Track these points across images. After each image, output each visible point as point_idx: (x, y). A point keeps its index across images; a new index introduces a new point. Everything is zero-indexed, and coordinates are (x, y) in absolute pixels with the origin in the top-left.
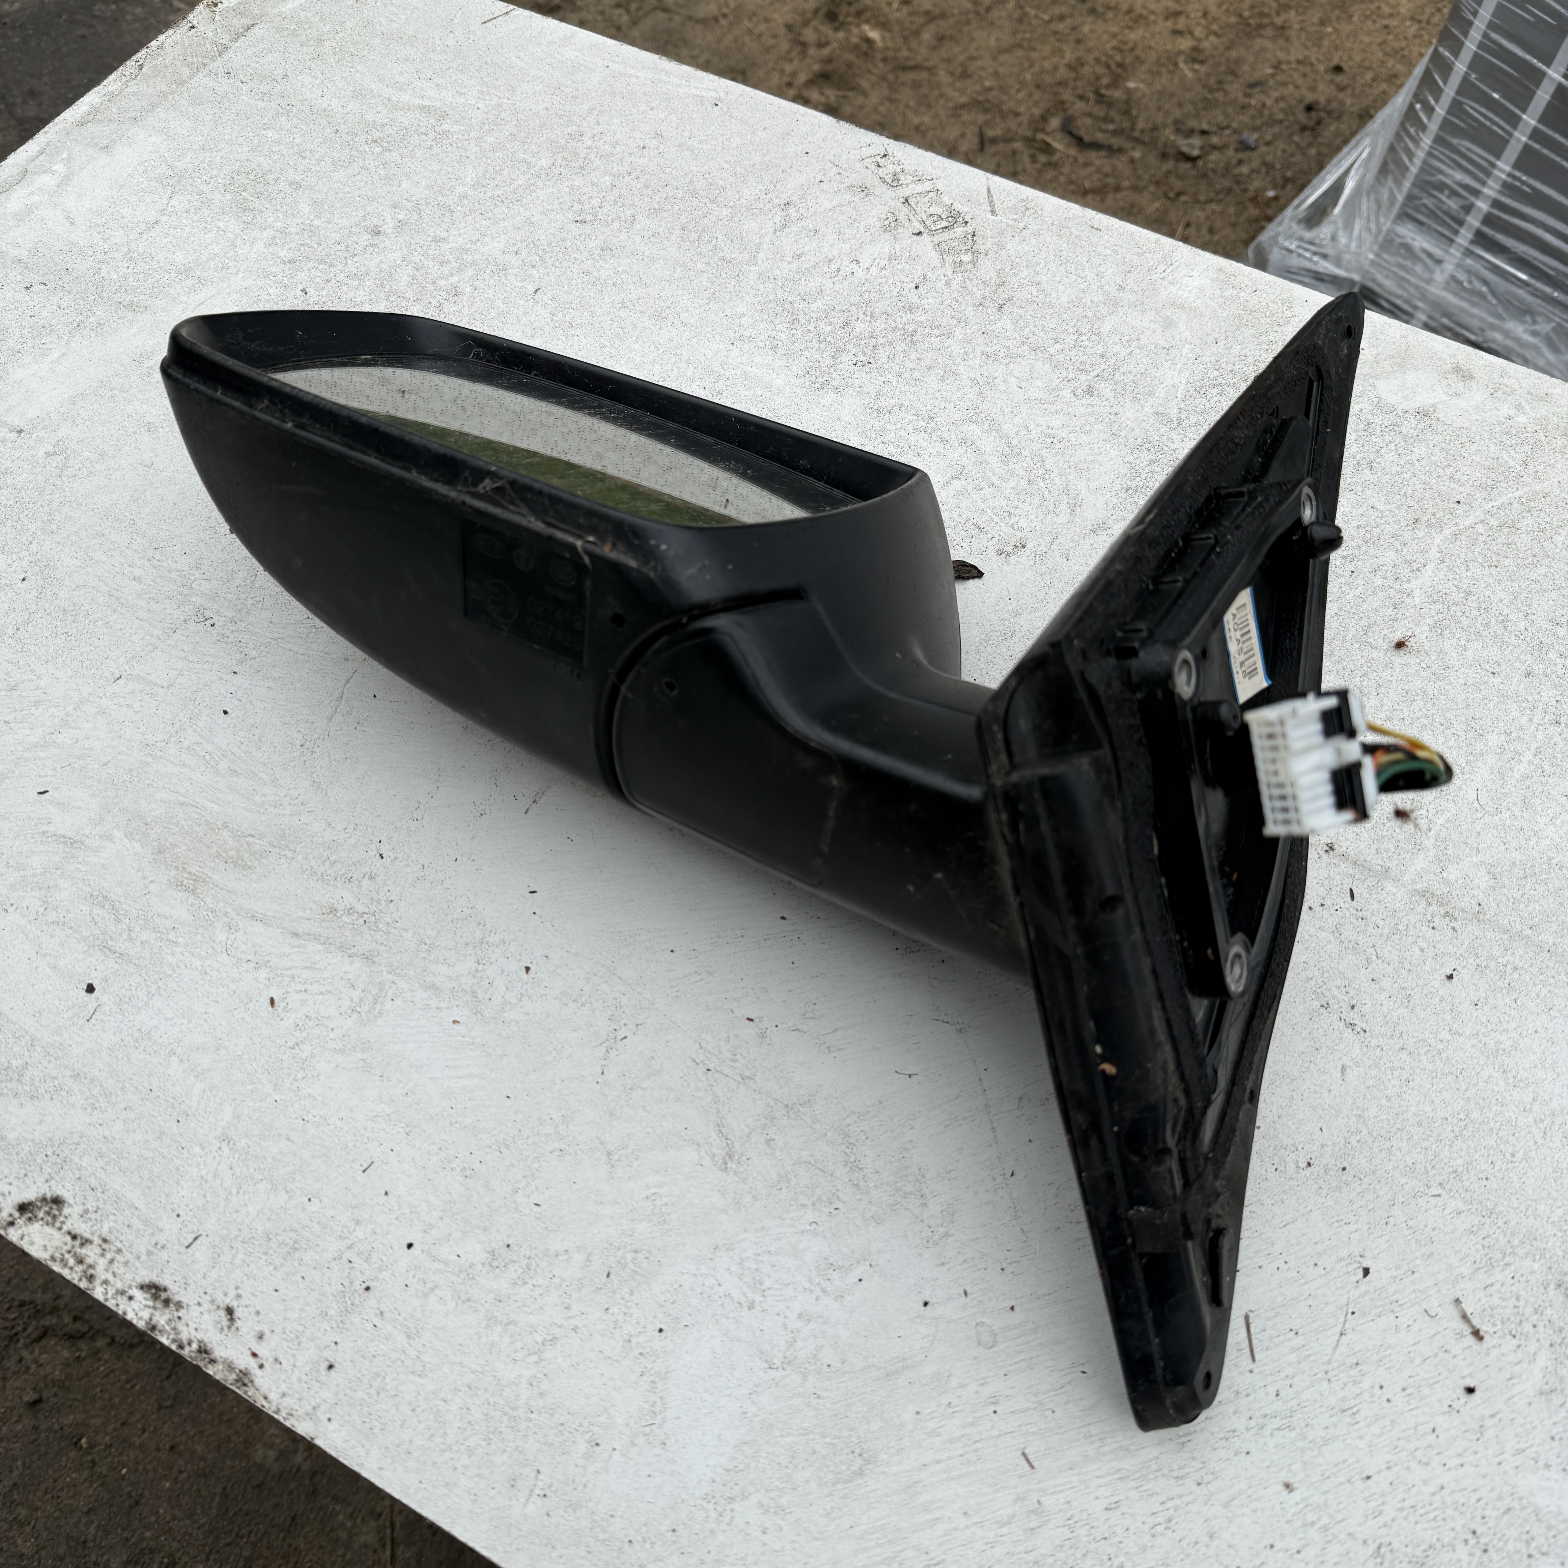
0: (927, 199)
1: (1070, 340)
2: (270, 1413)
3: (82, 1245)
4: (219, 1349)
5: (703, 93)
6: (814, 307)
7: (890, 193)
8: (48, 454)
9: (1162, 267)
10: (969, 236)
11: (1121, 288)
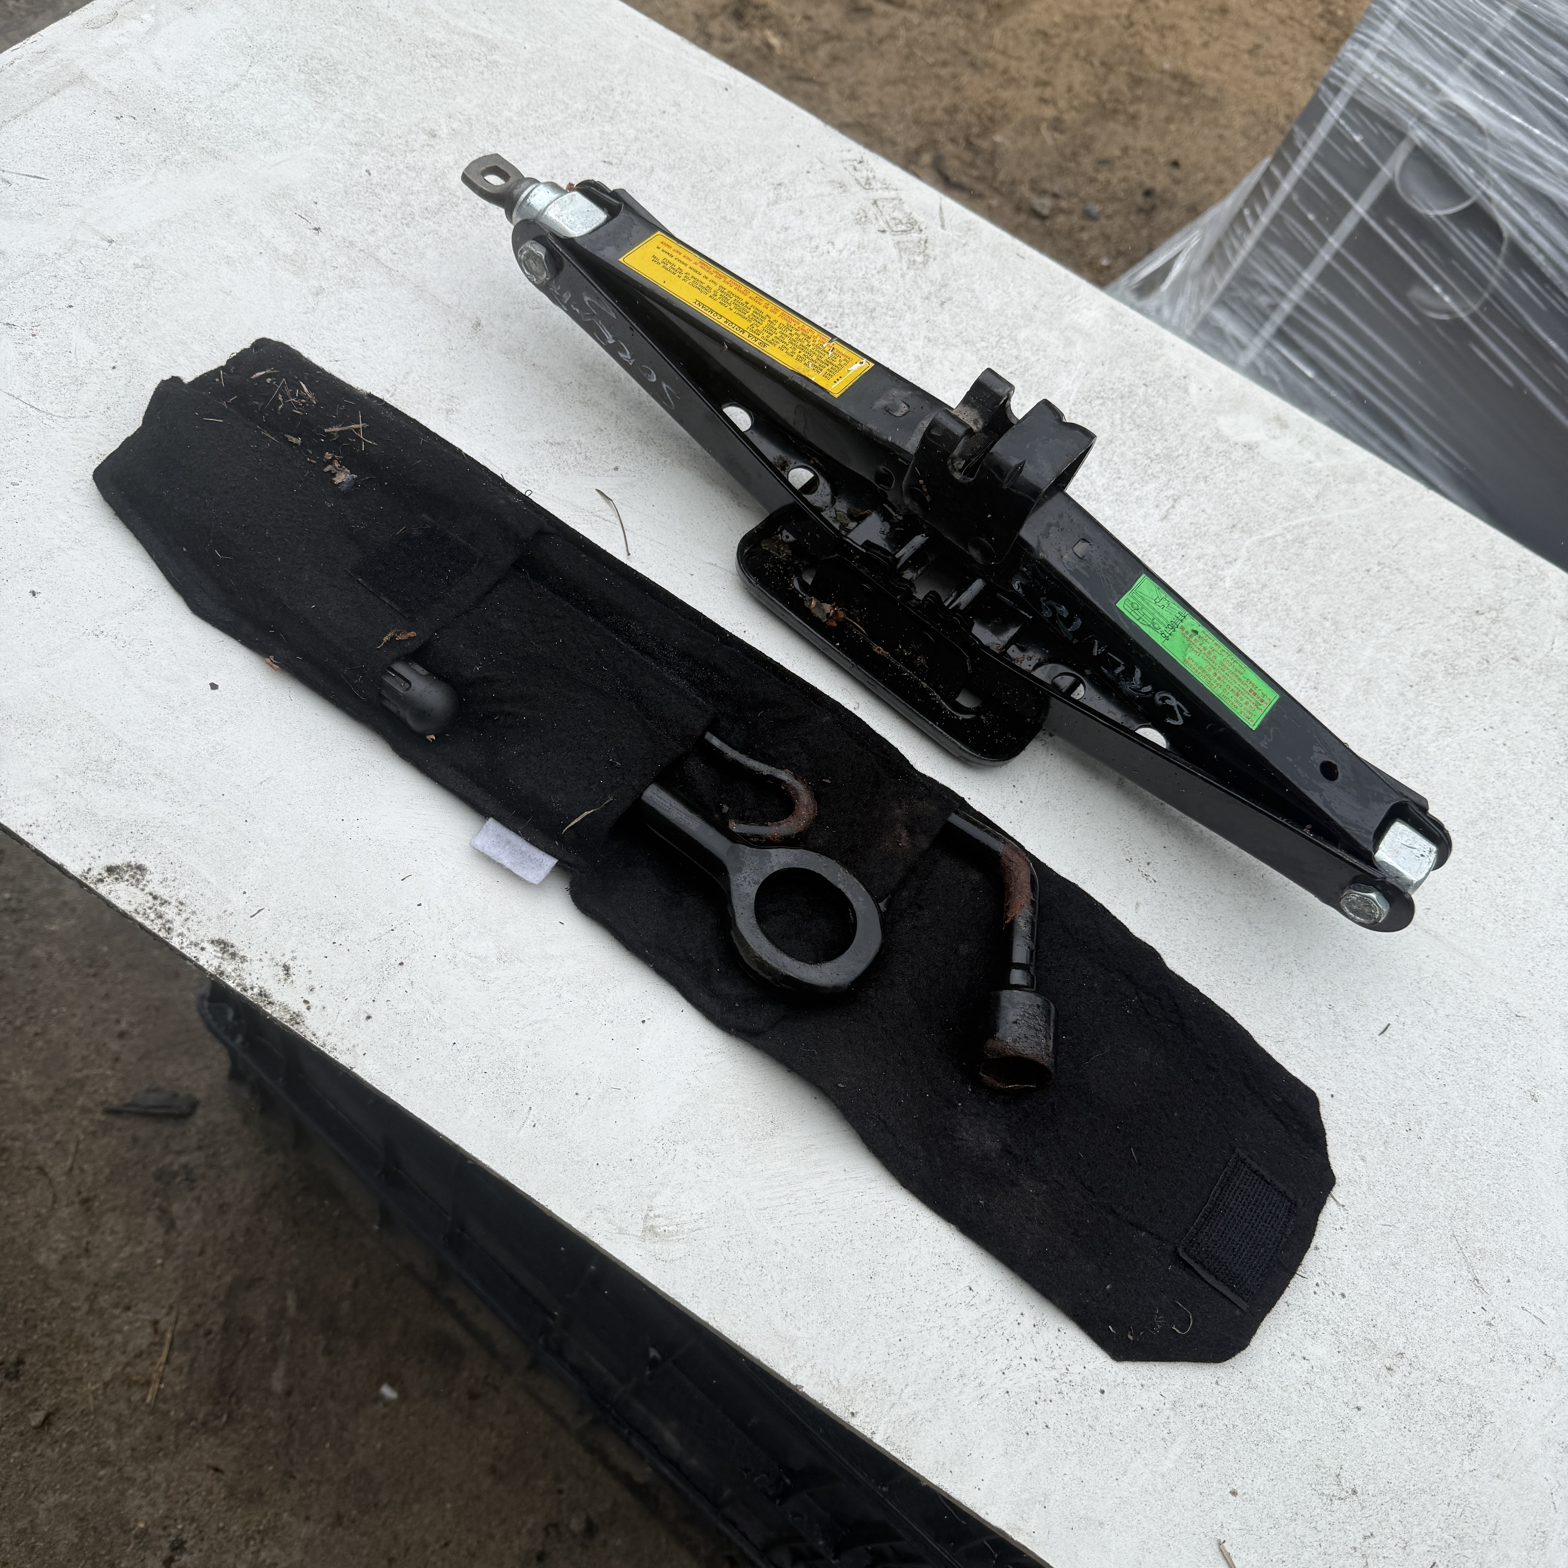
0: (891, 205)
1: (993, 340)
2: (318, 1046)
3: (162, 904)
4: (277, 994)
5: (716, 77)
6: (795, 272)
7: (862, 194)
8: (136, 266)
9: (1068, 298)
10: (922, 242)
11: (1035, 307)
